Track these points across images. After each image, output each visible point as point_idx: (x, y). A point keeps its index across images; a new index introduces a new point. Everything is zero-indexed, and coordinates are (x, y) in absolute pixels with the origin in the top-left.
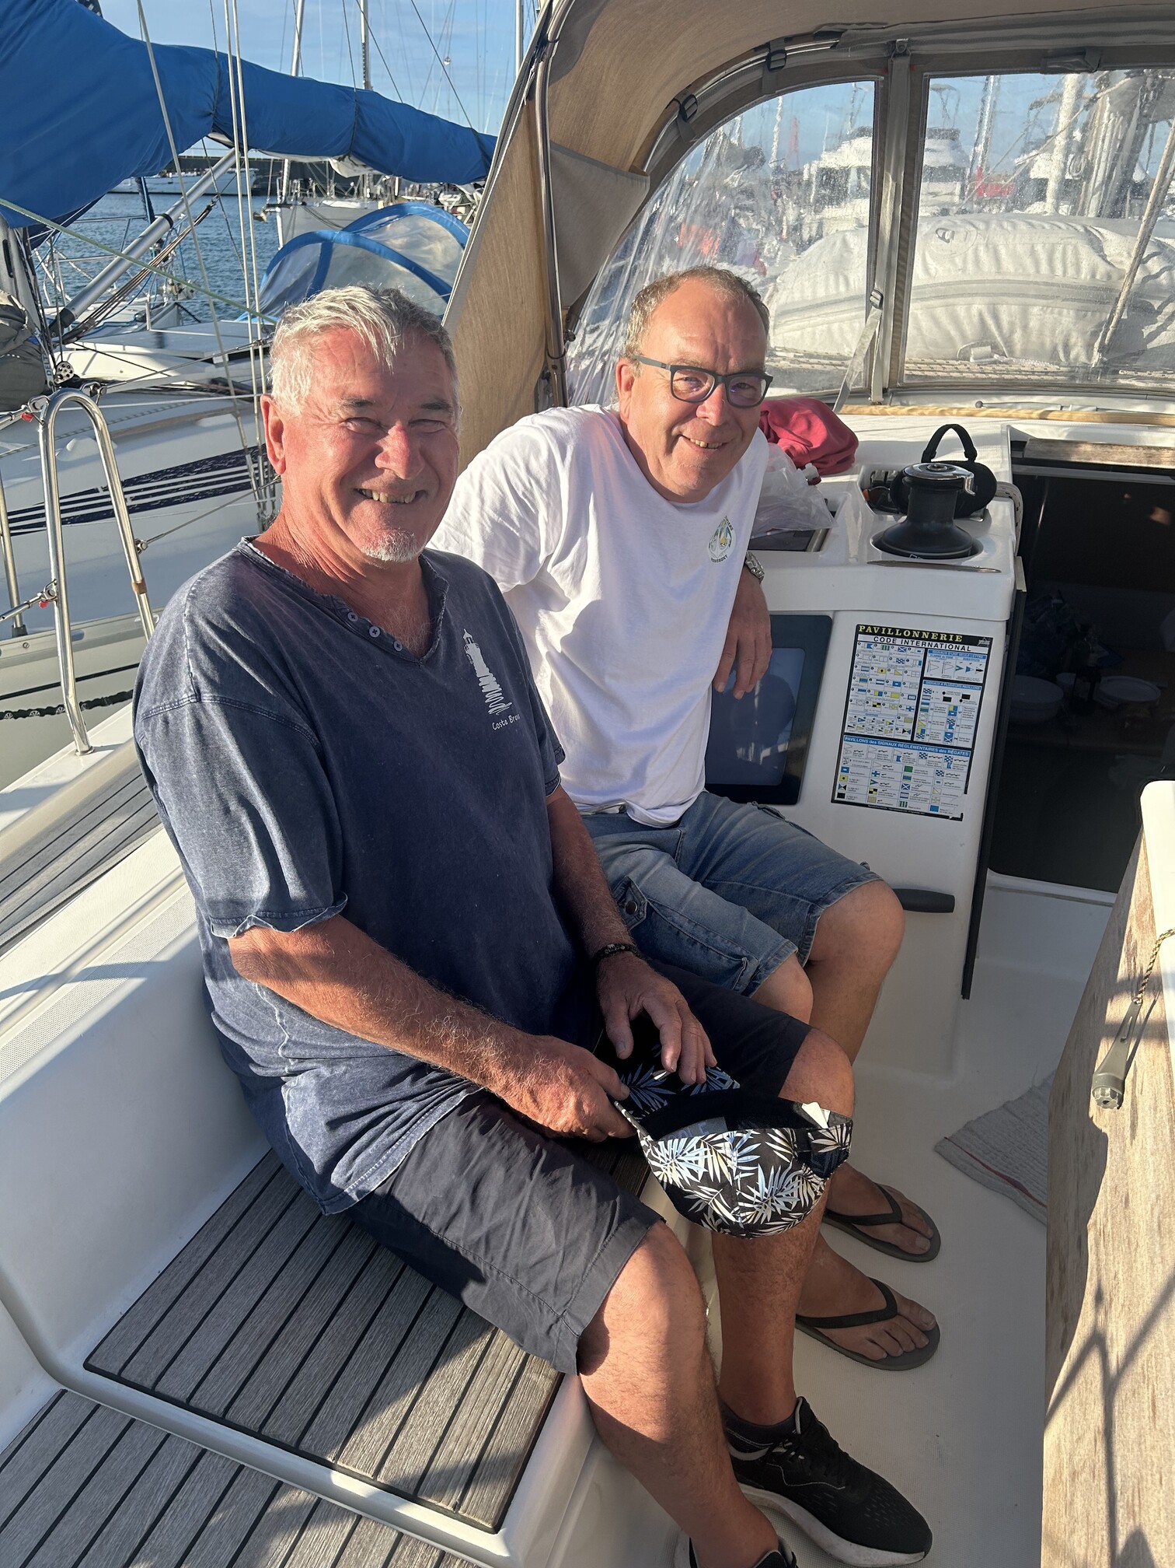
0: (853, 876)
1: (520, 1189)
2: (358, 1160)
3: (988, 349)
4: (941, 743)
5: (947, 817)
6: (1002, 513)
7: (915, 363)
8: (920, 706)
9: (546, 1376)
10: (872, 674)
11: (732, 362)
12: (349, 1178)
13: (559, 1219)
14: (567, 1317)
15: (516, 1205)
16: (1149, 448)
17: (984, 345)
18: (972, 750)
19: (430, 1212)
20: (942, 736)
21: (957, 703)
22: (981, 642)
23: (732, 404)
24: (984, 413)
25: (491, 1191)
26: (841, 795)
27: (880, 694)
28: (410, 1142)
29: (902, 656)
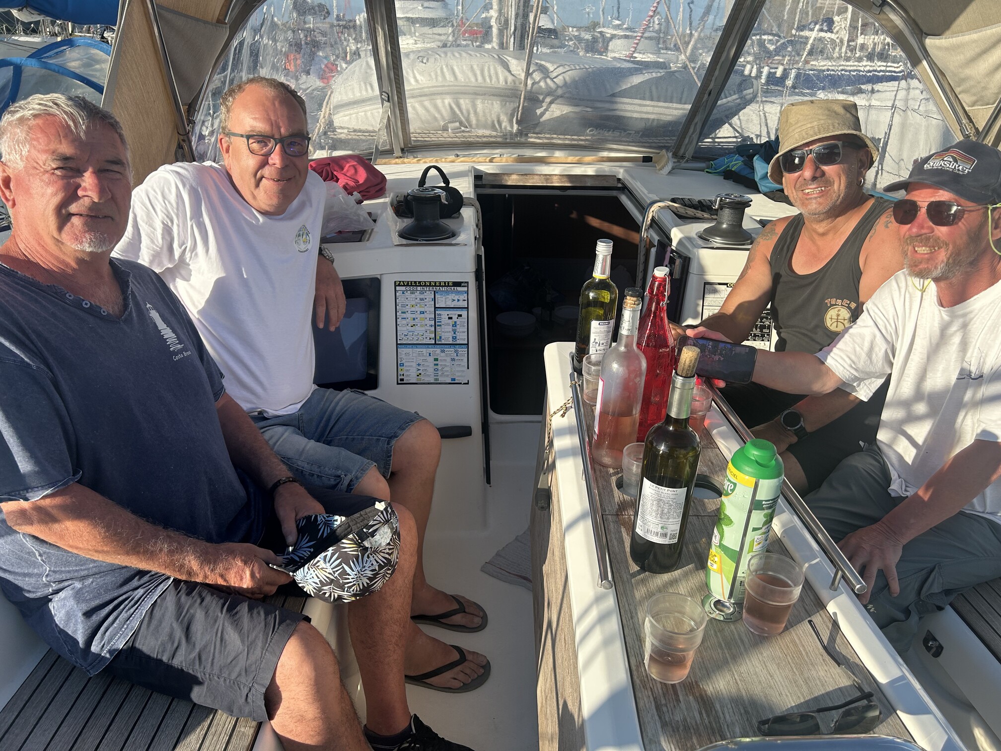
0: (409, 420)
1: (216, 621)
2: (108, 633)
3: (457, 124)
4: (451, 342)
5: (461, 383)
6: (469, 214)
7: (419, 133)
8: (437, 323)
9: (250, 727)
10: (408, 308)
11: (282, 130)
12: (103, 646)
13: (242, 631)
14: (255, 685)
15: (215, 630)
16: (546, 175)
17: (456, 122)
18: (468, 344)
19: (160, 650)
20: (451, 339)
21: (456, 320)
22: (463, 284)
23: (289, 155)
24: (459, 160)
25: (198, 627)
26: (402, 380)
27: (414, 319)
28: (141, 613)
29: (422, 296)
